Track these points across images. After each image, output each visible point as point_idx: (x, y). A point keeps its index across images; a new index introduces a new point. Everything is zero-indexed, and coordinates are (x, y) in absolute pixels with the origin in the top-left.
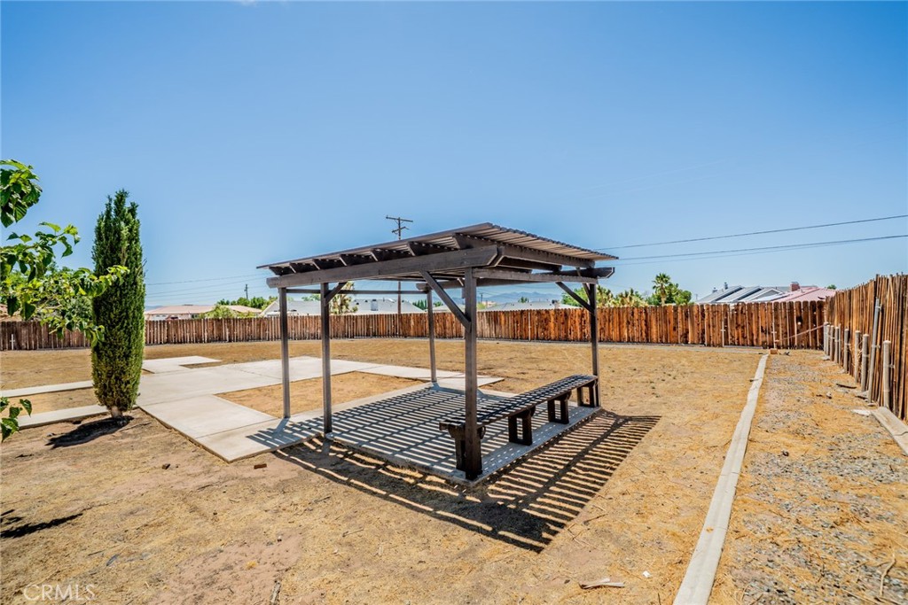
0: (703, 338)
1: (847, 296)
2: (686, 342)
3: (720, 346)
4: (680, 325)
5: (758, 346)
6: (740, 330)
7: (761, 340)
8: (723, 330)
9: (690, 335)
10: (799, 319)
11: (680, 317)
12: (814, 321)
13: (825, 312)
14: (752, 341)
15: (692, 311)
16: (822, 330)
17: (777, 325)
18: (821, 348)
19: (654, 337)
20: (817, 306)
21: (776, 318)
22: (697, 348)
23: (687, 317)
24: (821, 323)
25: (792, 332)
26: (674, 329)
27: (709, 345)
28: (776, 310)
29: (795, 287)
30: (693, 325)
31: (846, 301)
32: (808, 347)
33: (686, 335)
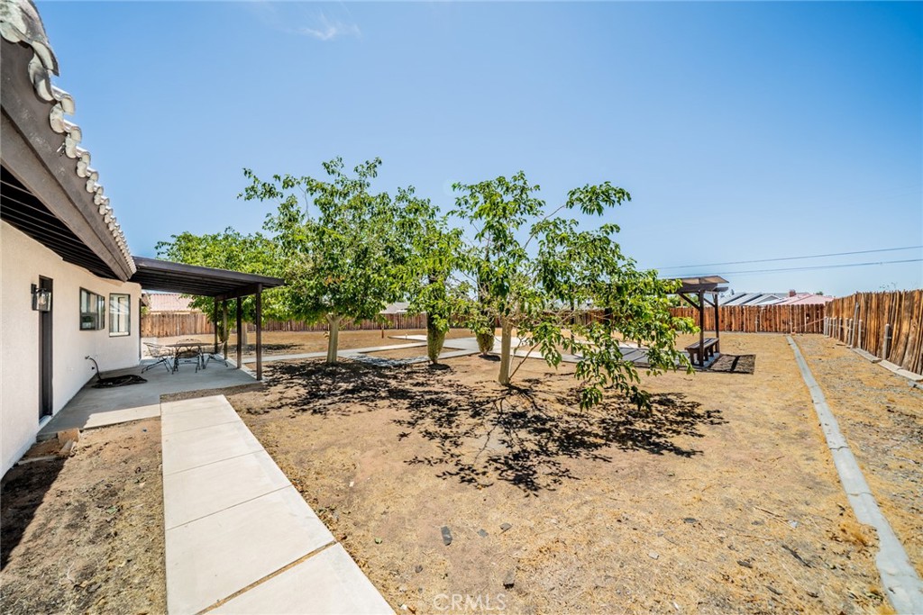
0: (742, 327)
1: (840, 301)
2: (731, 330)
3: (754, 332)
4: (726, 319)
5: (780, 332)
6: (768, 322)
7: (782, 328)
8: (756, 322)
9: (733, 326)
10: (808, 315)
11: (726, 314)
12: (817, 317)
13: (825, 311)
14: (776, 329)
15: (734, 310)
16: (822, 321)
17: (793, 319)
18: (822, 333)
19: (707, 327)
20: (819, 308)
21: (793, 314)
22: (739, 334)
23: (731, 313)
24: (822, 317)
25: (803, 323)
26: (722, 321)
27: (746, 332)
28: (792, 309)
29: (793, 294)
30: (735, 319)
31: (840, 304)
32: (813, 332)
33: (730, 325)
